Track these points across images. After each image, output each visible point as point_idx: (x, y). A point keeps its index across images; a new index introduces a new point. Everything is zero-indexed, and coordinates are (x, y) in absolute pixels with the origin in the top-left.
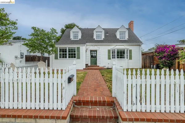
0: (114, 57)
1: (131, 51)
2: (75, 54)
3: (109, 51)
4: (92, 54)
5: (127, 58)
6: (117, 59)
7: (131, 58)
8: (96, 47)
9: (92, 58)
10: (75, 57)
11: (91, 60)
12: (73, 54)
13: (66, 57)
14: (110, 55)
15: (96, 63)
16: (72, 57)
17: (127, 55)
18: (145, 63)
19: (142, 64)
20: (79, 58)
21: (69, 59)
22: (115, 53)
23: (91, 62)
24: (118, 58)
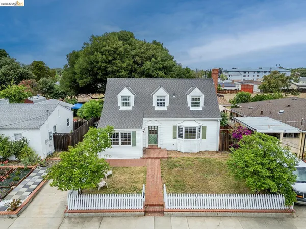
0: (180, 136)
1: (205, 128)
2: (129, 140)
3: (175, 127)
4: (151, 129)
5: (199, 137)
6: (185, 140)
7: (204, 137)
8: (156, 122)
9: (151, 135)
10: (129, 143)
11: (149, 138)
12: (127, 139)
13: (118, 144)
14: (176, 133)
15: (156, 142)
16: (126, 143)
17: (199, 134)
18: (223, 144)
19: (219, 145)
20: (134, 144)
21: (122, 145)
22: (182, 131)
23: (149, 140)
24: (186, 138)
